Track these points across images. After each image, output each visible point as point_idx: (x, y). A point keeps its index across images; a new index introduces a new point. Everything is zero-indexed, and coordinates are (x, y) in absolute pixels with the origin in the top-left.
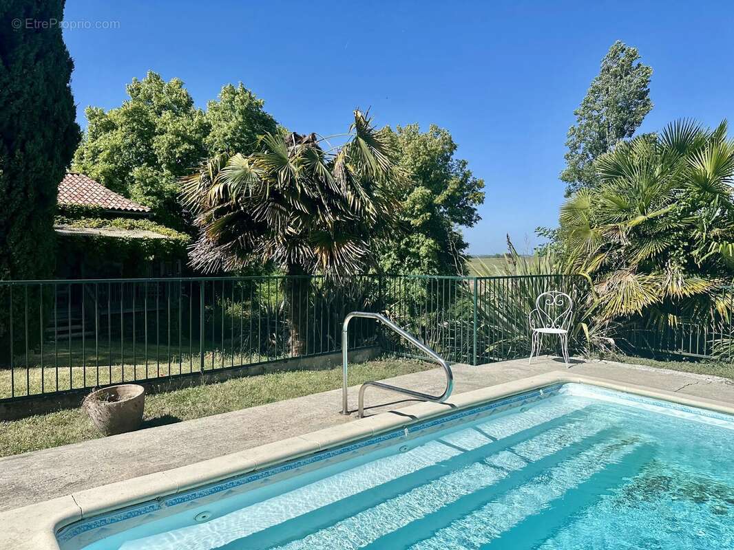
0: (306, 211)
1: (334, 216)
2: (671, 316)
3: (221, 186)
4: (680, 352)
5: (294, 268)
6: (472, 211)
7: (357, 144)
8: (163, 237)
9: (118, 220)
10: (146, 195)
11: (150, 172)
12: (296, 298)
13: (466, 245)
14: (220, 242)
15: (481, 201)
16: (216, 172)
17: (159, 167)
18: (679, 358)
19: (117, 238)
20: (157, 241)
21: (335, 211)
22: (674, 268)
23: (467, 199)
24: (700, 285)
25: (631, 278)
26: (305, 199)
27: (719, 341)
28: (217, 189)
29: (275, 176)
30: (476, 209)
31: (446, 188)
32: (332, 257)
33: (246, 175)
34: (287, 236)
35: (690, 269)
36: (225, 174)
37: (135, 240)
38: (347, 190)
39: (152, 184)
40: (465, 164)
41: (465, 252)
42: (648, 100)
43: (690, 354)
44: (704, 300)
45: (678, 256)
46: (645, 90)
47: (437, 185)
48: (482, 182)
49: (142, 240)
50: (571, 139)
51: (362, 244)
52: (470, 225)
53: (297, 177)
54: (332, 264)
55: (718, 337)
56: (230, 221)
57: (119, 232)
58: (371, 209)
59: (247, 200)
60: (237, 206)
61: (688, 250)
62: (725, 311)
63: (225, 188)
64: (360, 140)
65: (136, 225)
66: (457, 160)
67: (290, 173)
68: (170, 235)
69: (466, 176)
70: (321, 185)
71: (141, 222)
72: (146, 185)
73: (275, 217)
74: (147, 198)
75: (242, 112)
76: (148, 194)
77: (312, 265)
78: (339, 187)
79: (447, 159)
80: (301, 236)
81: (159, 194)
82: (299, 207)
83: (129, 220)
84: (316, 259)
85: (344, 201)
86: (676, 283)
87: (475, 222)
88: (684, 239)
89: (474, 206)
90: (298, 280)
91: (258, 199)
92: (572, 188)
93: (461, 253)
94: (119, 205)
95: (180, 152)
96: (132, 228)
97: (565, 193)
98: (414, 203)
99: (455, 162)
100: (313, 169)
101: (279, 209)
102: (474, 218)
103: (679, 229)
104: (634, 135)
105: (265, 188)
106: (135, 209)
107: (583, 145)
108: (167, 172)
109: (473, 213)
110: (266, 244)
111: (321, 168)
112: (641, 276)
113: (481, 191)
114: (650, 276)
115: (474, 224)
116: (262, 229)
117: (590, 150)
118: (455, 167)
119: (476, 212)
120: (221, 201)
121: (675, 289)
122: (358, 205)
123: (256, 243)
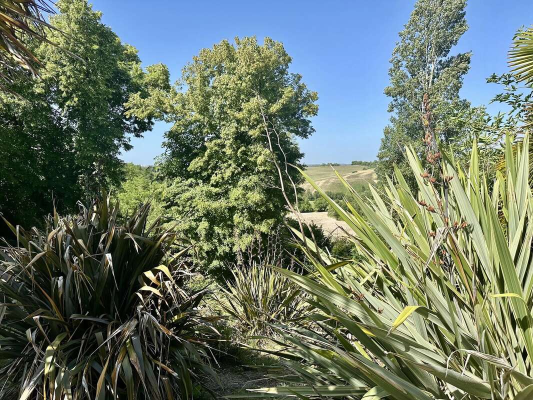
6: (306, 123)
13: (302, 155)
15: (315, 113)
23: (302, 112)
30: (310, 121)
31: (281, 96)
40: (299, 78)
41: (302, 161)
42: (464, 22)
46: (461, 12)
47: (272, 94)
48: (315, 94)
52: (306, 136)
66: (292, 74)
69: (301, 88)
75: (77, 22)
79: (282, 72)
87: (310, 134)
89: (309, 118)
92: (394, 103)
93: (298, 162)
97: (388, 109)
98: (250, 112)
99: (291, 76)
102: (309, 130)
104: (449, 55)
109: (308, 125)
113: (315, 103)
115: (309, 136)
118: (291, 80)
119: (310, 125)
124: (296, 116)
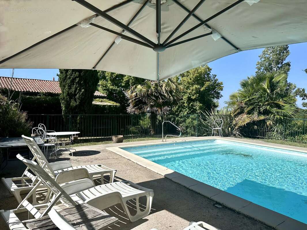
0: (155, 99)
1: (162, 100)
2: (255, 126)
3: (135, 93)
4: (259, 136)
5: (152, 113)
6: (219, 93)
7: (168, 82)
8: (112, 104)
9: (98, 99)
10: (103, 90)
11: (104, 82)
12: (153, 121)
14: (134, 107)
15: (222, 90)
16: (134, 90)
17: (107, 81)
18: (258, 138)
19: (99, 105)
20: (110, 106)
21: (162, 99)
22: (256, 113)
24: (262, 117)
25: (245, 116)
26: (155, 96)
27: (268, 133)
28: (134, 94)
29: (148, 91)
30: (220, 93)
32: (162, 110)
33: (141, 90)
34: (150, 105)
35: (260, 113)
36: (136, 90)
37: (104, 105)
38: (166, 93)
39: (105, 86)
40: (215, 76)
41: (217, 109)
42: (288, 50)
43: (261, 137)
44: (264, 121)
45: (256, 110)
46: (287, 47)
48: (222, 83)
49: (106, 105)
50: (258, 66)
51: (169, 107)
53: (153, 91)
54: (161, 112)
55: (267, 132)
56: (137, 101)
57: (98, 103)
58: (171, 98)
59: (142, 97)
60: (139, 98)
61: (259, 108)
62: (269, 125)
63: (136, 93)
64: (169, 81)
65: (103, 100)
67: (152, 90)
68: (114, 104)
69: (216, 81)
70: (159, 93)
71: (104, 100)
72: (104, 87)
73: (148, 100)
74: (104, 91)
76: (105, 90)
77: (157, 112)
78: (164, 93)
79: (208, 74)
80: (155, 105)
81: (108, 90)
82: (153, 98)
83: (100, 99)
84: (158, 111)
85: (165, 96)
86: (255, 117)
87: (220, 97)
88: (258, 105)
90: (153, 116)
91: (144, 96)
94: (97, 94)
95: (115, 76)
96: (102, 101)
99: (212, 75)
100: (157, 89)
101: (149, 98)
102: (220, 96)
103: (256, 102)
105: (145, 93)
106: (102, 96)
107: (263, 68)
108: (109, 82)
110: (145, 107)
111: (159, 88)
112: (248, 115)
113: (222, 86)
114: (250, 115)
116: (145, 103)
117: (265, 70)
118: (212, 77)
120: (135, 97)
121: (255, 119)
122: (168, 97)
123: (143, 107)
124: (215, 91)
